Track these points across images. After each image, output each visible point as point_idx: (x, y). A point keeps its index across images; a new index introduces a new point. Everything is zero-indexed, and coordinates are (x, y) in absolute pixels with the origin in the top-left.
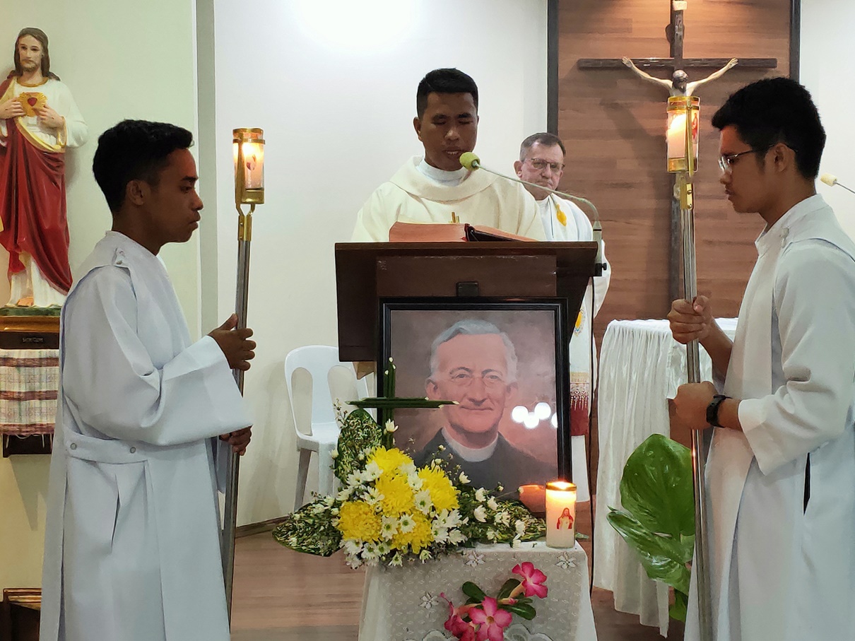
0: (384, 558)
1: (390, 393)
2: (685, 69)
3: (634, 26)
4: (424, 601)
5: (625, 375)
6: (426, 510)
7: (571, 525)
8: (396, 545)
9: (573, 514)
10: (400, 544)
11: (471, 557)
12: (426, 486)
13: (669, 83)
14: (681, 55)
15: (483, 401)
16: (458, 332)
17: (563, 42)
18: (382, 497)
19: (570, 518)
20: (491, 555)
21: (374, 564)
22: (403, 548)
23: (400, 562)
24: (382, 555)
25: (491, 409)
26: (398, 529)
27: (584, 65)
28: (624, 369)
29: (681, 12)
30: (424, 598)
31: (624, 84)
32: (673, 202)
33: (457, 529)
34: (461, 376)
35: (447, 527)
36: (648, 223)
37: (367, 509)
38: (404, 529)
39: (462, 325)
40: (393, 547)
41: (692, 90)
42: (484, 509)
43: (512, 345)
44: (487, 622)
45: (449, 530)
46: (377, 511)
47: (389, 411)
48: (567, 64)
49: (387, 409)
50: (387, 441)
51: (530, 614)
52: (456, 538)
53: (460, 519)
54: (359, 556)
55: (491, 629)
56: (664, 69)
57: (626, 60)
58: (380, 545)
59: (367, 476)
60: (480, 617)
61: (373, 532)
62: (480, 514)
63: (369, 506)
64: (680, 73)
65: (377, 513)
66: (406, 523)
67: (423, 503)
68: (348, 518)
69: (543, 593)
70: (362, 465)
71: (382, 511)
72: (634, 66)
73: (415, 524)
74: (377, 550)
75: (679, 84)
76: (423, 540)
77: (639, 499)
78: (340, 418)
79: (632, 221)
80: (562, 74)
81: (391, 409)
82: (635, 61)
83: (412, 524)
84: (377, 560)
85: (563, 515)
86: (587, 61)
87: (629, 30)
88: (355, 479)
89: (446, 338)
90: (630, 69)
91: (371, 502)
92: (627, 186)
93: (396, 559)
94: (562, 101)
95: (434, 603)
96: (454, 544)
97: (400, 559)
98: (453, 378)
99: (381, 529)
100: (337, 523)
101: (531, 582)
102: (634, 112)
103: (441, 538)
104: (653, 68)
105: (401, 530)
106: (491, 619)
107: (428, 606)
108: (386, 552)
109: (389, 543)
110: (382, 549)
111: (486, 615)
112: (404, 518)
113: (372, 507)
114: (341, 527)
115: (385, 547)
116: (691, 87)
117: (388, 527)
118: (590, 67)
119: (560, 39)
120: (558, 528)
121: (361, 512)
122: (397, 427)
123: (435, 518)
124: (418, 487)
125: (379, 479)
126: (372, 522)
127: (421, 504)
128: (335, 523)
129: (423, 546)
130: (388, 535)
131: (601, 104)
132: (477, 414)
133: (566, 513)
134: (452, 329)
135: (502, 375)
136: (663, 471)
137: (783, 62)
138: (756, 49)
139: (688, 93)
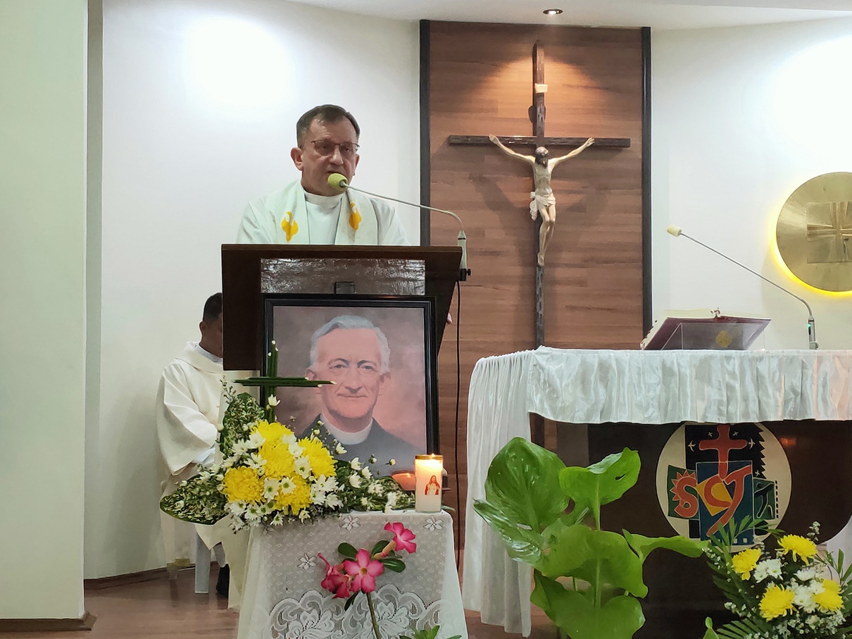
0: (266, 518)
1: (272, 374)
2: (546, 147)
3: (499, 107)
4: (302, 562)
5: (491, 403)
6: (305, 475)
7: (438, 491)
8: (277, 505)
9: (440, 481)
10: (282, 506)
11: (346, 520)
12: (304, 454)
13: (532, 159)
14: (542, 134)
15: (360, 388)
16: (336, 326)
17: (434, 120)
18: (265, 462)
19: (437, 485)
20: (365, 518)
21: (256, 524)
22: (283, 508)
23: (281, 522)
24: (264, 516)
25: (365, 396)
26: (279, 491)
27: (453, 141)
28: (491, 397)
29: (542, 95)
30: (303, 560)
31: (491, 160)
32: (537, 269)
33: (335, 494)
34: (339, 366)
35: (324, 490)
36: (514, 288)
37: (251, 473)
38: (285, 491)
39: (340, 320)
40: (274, 508)
41: (553, 166)
42: (359, 477)
43: (385, 339)
44: (361, 575)
45: (327, 494)
46: (261, 474)
47: (272, 389)
48: (436, 144)
49: (270, 387)
50: (269, 416)
51: (400, 567)
52: (333, 502)
53: (337, 485)
54: (243, 518)
55: (364, 579)
56: (528, 146)
57: (492, 138)
58: (262, 506)
59: (251, 444)
60: (354, 569)
61: (256, 494)
62: (355, 481)
63: (252, 470)
64: (541, 150)
65: (260, 477)
66: (286, 485)
67: (302, 469)
68: (233, 483)
69: (412, 550)
70: (246, 436)
71: (264, 474)
72: (500, 143)
73: (295, 486)
74: (259, 511)
75: (540, 160)
76: (303, 502)
77: (502, 496)
78: (226, 393)
79: (500, 286)
80: (434, 149)
81: (274, 387)
82: (501, 139)
83: (292, 486)
84: (259, 521)
85: (431, 482)
86: (457, 137)
87: (495, 110)
88: (239, 448)
89: (325, 332)
90: (496, 146)
91: (254, 467)
92: (494, 254)
93: (277, 519)
94: (433, 175)
95: (312, 564)
96: (331, 507)
97: (281, 519)
98: (331, 368)
99: (263, 491)
100: (221, 488)
101: (401, 539)
102: (501, 185)
103: (319, 500)
104: (516, 145)
105: (282, 491)
106: (365, 571)
107: (307, 567)
108: (269, 512)
109: (270, 505)
110: (264, 510)
111: (359, 566)
112: (284, 481)
113: (255, 471)
114: (226, 492)
115: (267, 508)
116: (552, 163)
117: (270, 490)
118: (459, 143)
119: (431, 117)
120: (426, 494)
121: (244, 476)
122: (279, 401)
123: (314, 482)
124: (298, 454)
125: (262, 447)
126: (255, 484)
127: (301, 469)
128: (220, 488)
129: (302, 507)
130: (270, 496)
131: (470, 178)
132: (353, 401)
133: (433, 480)
134: (330, 324)
135: (376, 365)
136: (523, 471)
137: (636, 142)
138: (611, 129)
139: (550, 169)
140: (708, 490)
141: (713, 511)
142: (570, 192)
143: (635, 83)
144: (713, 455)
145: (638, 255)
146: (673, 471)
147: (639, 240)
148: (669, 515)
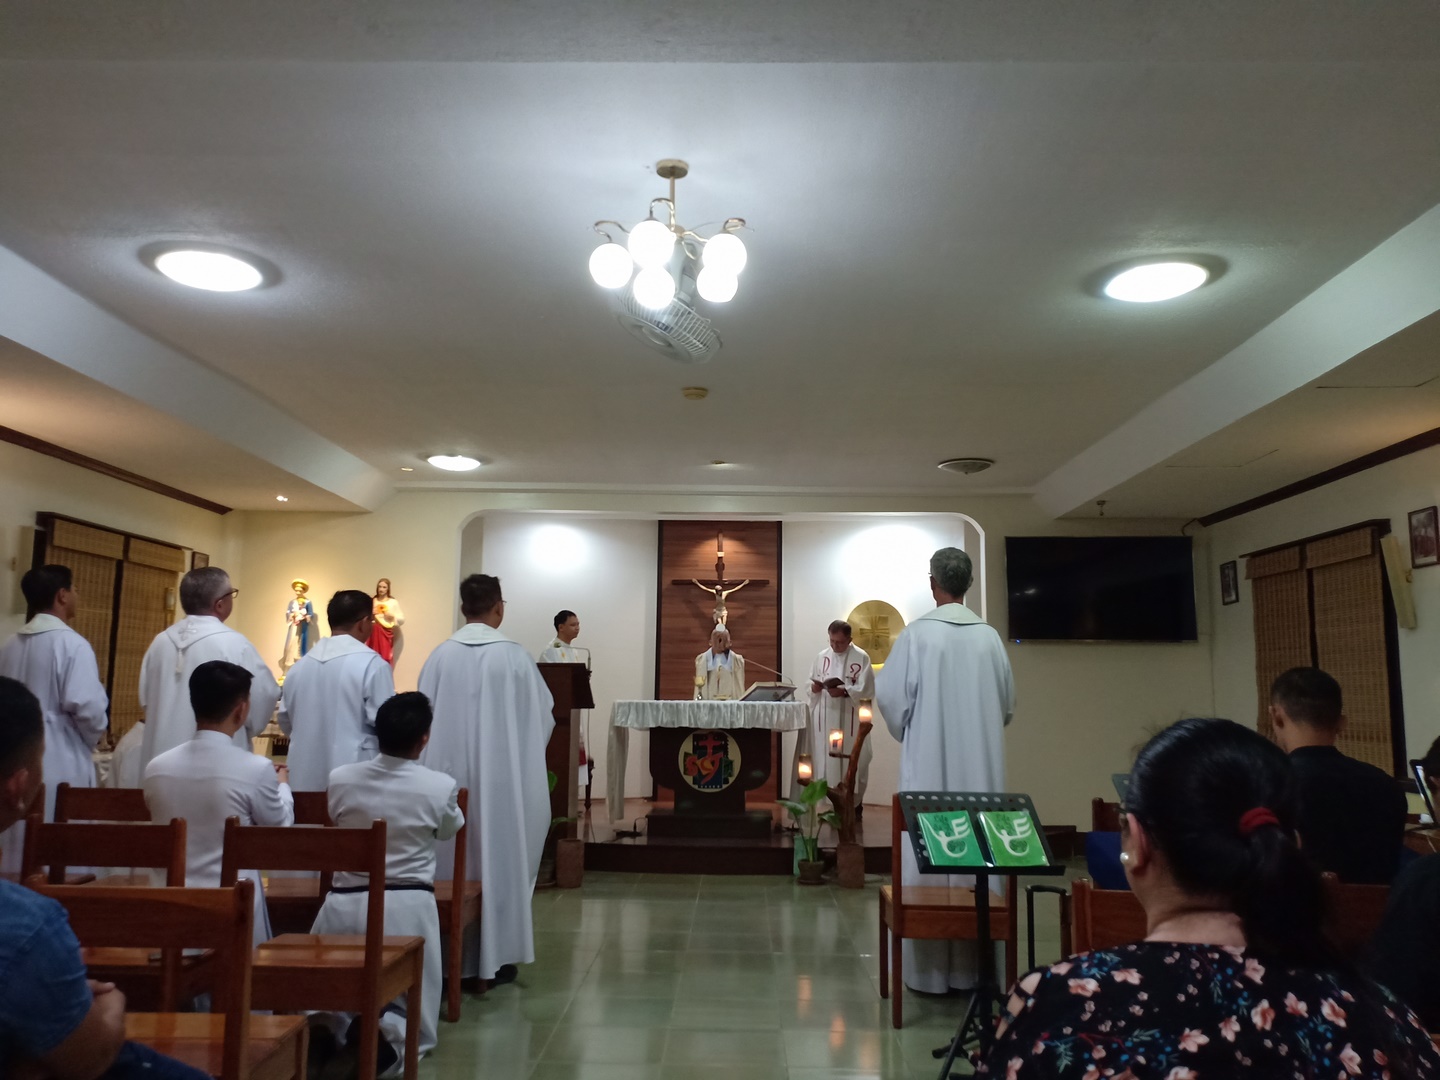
3: (700, 563)
13: (715, 591)
17: (665, 571)
29: (723, 558)
31: (694, 592)
48: (666, 582)
57: (694, 580)
64: (720, 587)
72: (698, 583)
75: (719, 593)
80: (664, 587)
86: (676, 580)
87: (697, 565)
90: (696, 584)
94: (663, 600)
102: (699, 605)
118: (675, 583)
119: (663, 570)
131: (682, 601)
137: (773, 582)
138: (759, 574)
139: (724, 597)
140: (702, 764)
141: (704, 773)
142: (734, 608)
143: (775, 550)
144: (705, 748)
145: (775, 642)
146: (686, 755)
147: (775, 634)
148: (685, 773)
